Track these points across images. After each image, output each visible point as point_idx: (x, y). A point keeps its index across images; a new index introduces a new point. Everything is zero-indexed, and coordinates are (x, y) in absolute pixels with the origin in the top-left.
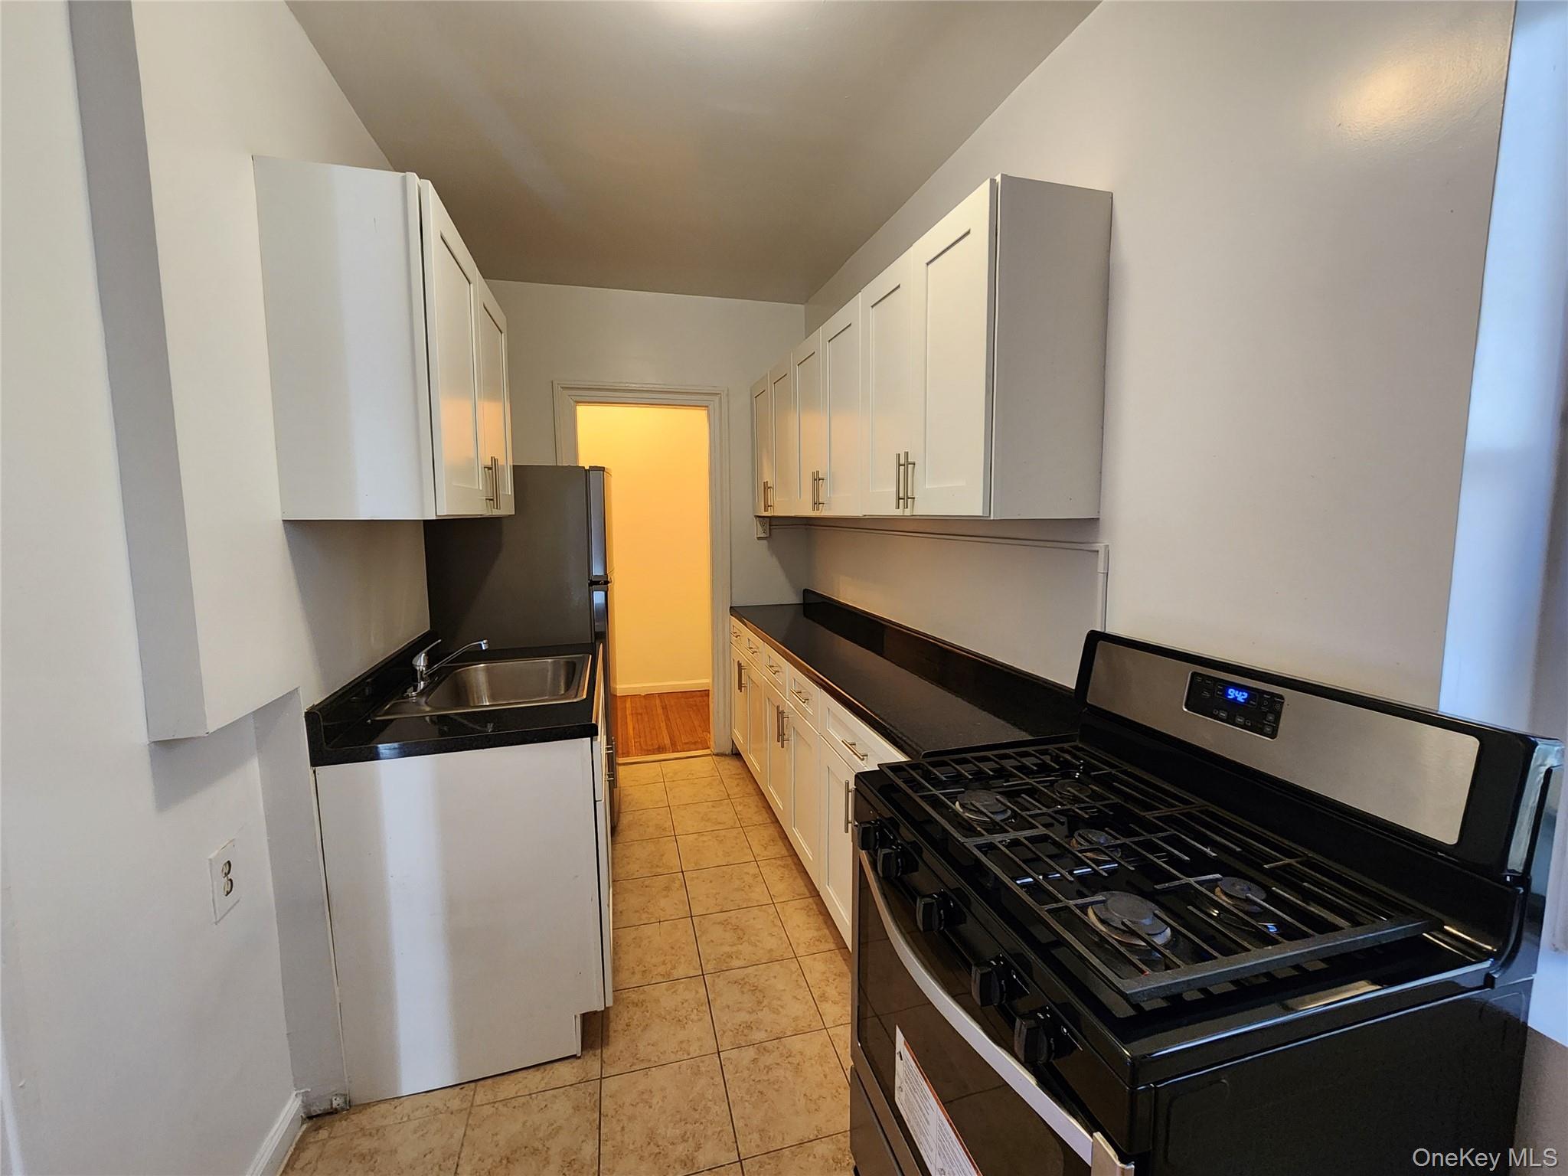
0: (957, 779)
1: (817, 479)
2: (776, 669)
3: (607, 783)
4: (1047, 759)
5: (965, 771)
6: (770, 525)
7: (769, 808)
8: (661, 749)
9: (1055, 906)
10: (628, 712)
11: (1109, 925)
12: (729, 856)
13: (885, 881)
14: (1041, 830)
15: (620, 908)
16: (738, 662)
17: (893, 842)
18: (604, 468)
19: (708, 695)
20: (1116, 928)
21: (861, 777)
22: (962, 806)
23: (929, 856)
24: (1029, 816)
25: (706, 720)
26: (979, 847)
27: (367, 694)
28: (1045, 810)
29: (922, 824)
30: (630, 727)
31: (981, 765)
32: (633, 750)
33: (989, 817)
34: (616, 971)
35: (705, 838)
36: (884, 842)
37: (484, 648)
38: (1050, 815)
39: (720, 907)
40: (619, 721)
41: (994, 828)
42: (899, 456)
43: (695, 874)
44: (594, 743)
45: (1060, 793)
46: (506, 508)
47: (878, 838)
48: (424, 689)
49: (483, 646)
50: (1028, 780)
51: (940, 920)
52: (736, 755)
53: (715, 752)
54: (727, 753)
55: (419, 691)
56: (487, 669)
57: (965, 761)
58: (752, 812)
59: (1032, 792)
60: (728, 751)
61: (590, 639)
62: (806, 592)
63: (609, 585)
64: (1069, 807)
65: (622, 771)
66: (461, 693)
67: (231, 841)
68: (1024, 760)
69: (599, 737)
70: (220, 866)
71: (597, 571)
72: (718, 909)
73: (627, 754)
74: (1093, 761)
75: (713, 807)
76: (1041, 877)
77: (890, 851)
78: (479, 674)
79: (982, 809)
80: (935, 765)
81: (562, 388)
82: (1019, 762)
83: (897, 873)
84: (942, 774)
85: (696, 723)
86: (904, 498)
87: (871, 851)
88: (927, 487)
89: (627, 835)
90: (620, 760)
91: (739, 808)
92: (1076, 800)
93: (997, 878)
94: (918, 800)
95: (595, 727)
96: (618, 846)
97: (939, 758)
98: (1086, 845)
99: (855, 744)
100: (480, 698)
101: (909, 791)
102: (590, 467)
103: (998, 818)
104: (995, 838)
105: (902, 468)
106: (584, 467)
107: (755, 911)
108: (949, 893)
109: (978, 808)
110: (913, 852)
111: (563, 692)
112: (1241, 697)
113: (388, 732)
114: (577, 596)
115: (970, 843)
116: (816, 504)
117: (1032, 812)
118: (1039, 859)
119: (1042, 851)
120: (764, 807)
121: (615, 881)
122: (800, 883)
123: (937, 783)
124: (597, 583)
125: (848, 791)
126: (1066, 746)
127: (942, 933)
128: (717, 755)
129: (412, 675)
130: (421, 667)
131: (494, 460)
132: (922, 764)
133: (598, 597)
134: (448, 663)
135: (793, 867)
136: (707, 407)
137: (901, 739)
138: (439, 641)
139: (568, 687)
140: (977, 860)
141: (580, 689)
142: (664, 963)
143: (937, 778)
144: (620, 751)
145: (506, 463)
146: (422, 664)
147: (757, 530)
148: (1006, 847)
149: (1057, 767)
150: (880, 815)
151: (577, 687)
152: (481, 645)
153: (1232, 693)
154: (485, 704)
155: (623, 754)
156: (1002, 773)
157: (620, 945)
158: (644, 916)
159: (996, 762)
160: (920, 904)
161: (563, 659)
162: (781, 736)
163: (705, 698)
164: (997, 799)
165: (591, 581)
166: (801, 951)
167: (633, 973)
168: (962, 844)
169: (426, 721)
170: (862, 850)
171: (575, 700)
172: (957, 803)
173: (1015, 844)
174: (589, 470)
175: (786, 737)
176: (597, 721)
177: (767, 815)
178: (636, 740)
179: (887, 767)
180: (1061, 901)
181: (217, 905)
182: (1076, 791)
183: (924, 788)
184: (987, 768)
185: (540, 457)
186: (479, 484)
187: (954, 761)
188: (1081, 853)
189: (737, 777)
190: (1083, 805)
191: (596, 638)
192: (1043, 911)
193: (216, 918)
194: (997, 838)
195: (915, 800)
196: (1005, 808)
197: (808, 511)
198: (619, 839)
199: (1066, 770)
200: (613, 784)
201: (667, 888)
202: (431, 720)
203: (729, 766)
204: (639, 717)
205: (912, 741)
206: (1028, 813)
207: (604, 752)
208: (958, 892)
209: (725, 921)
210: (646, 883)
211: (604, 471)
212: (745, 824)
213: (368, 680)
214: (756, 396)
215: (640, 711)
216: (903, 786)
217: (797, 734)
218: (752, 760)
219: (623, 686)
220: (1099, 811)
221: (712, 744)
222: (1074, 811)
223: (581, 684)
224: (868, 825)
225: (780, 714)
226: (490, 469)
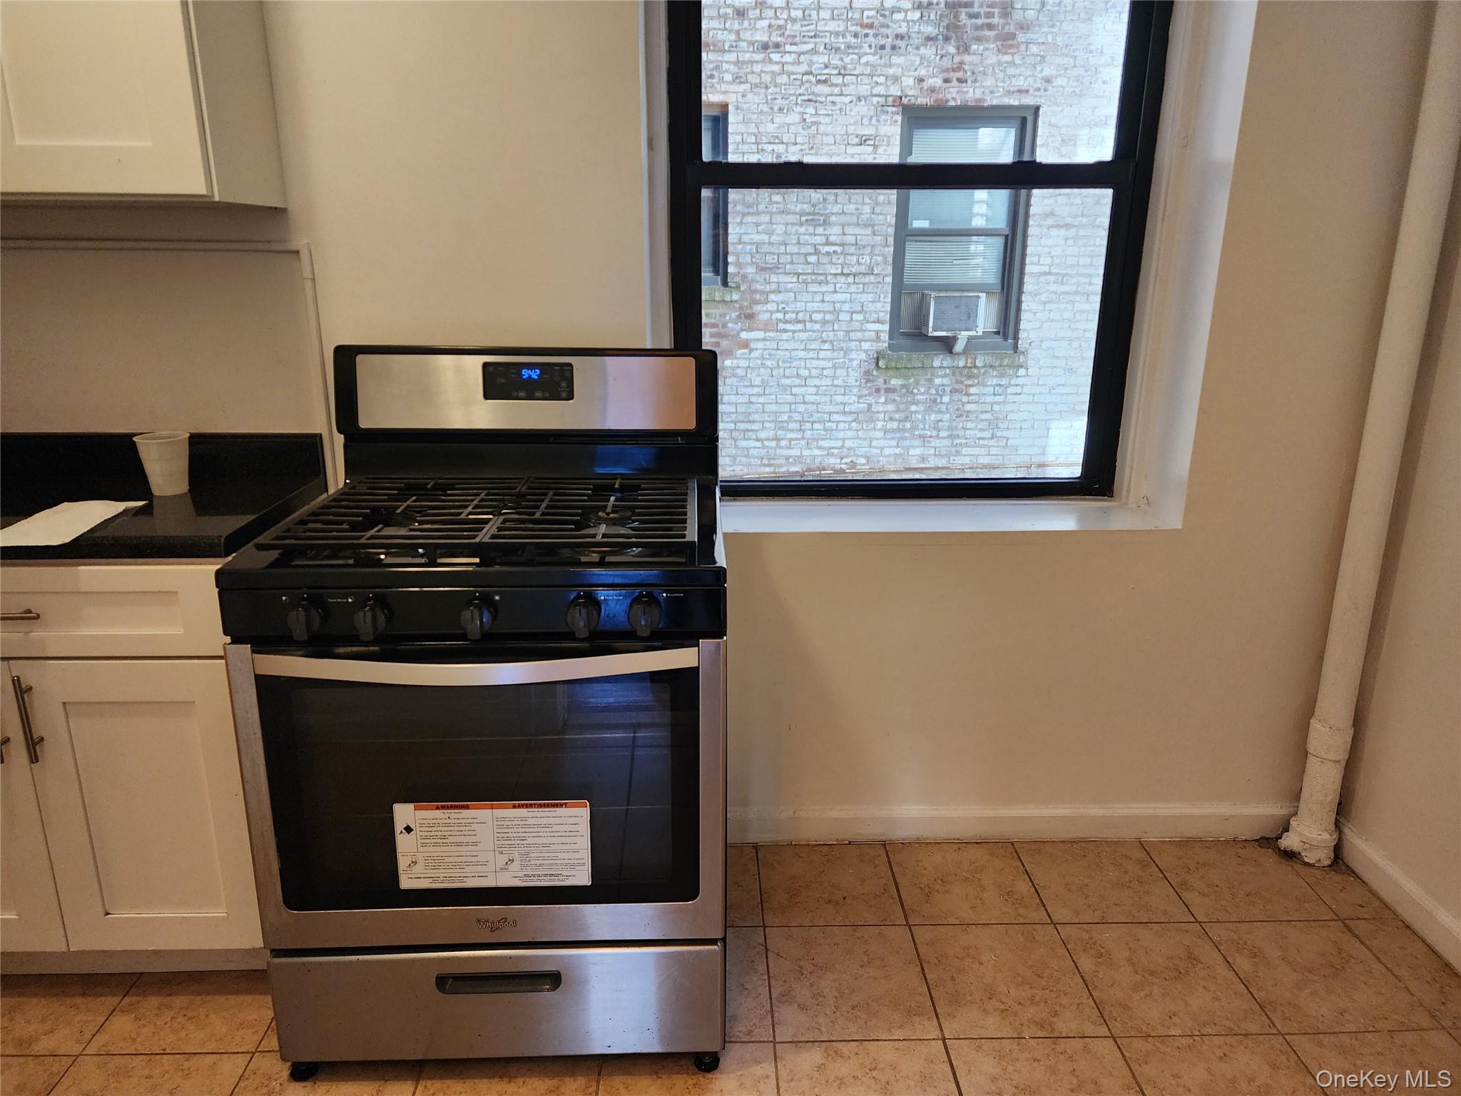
112: (535, 374)
153: (526, 373)
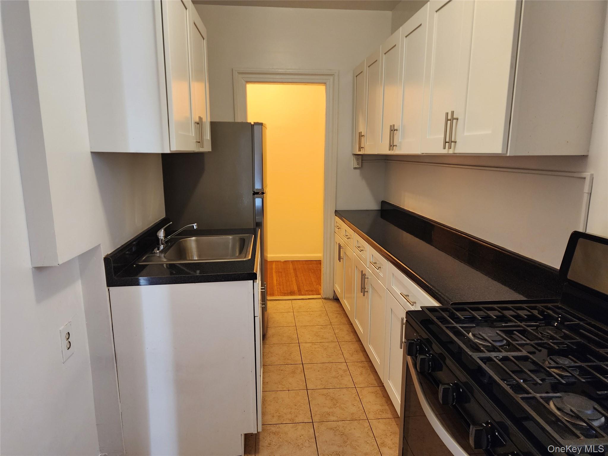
0: (473, 319)
1: (393, 130)
2: (362, 249)
3: (261, 308)
4: (535, 312)
5: (477, 315)
6: (362, 160)
7: (355, 332)
8: (292, 293)
9: (526, 395)
10: (274, 270)
11: (563, 411)
12: (330, 357)
13: (421, 374)
14: (524, 353)
15: (267, 380)
16: (339, 243)
17: (428, 352)
18: (262, 123)
19: (320, 264)
20: (567, 414)
21: (409, 314)
22: (474, 335)
23: (449, 362)
24: (517, 344)
25: (319, 278)
26: (481, 359)
27: (134, 250)
28: (528, 342)
29: (447, 344)
30: (275, 279)
31: (489, 312)
32: (276, 292)
33: (491, 343)
34: (263, 414)
35: (316, 346)
36: (422, 351)
37: (195, 228)
38: (532, 345)
39: (324, 386)
40: (268, 275)
41: (494, 349)
42: (447, 114)
43: (309, 366)
44: (254, 283)
45: (541, 333)
46: (207, 148)
47: (418, 349)
48: (163, 249)
49: (194, 226)
50: (519, 323)
51: (453, 399)
52: (336, 299)
53: (324, 297)
54: (331, 298)
55: (160, 250)
56: (197, 241)
57: (479, 309)
58: (344, 334)
59: (523, 332)
60: (331, 297)
61: (253, 226)
62: (383, 203)
63: (264, 195)
64: (545, 341)
65: (269, 304)
66: (182, 253)
67: (69, 322)
68: (519, 312)
69: (257, 280)
70: (64, 335)
71: (258, 186)
72: (323, 386)
73: (272, 295)
74: (567, 315)
75: (321, 328)
76: (522, 381)
77: (425, 357)
78: (192, 242)
79: (487, 338)
80: (458, 310)
81: (239, 73)
82: (516, 312)
83: (429, 371)
84: (462, 316)
85: (313, 279)
86: (449, 142)
87: (414, 357)
88: (465, 134)
89: (272, 340)
90: (269, 298)
91: (336, 331)
92: (552, 338)
93: (491, 377)
94: (444, 328)
95: (256, 274)
96: (267, 346)
97: (461, 306)
98: (553, 364)
99: (408, 296)
100: (192, 256)
101: (440, 324)
102: (254, 123)
103: (498, 344)
104: (491, 355)
105: (449, 122)
106: (251, 123)
107: (345, 390)
108: (461, 384)
109: (483, 337)
110: (440, 359)
111: (237, 255)
113: (144, 271)
114: (246, 199)
115: (476, 356)
116: (392, 146)
117: (519, 342)
118: (522, 371)
119: (526, 367)
120: (352, 332)
121: (264, 366)
122: (372, 377)
123: (458, 320)
124: (257, 193)
125: (402, 324)
126: (550, 305)
127: (454, 406)
128: (325, 299)
129: (157, 242)
130: (162, 237)
131: (200, 118)
132: (450, 309)
133: (258, 202)
134: (175, 236)
135: (368, 368)
136: (325, 83)
137: (437, 293)
138: (171, 223)
139: (241, 252)
140: (480, 367)
141: (248, 253)
142: (290, 413)
143: (458, 318)
144: (269, 293)
145: (207, 121)
146: (162, 235)
147: (353, 163)
148: (499, 360)
149: (541, 317)
150: (420, 336)
151: (245, 253)
152: (193, 226)
154: (195, 259)
155: (270, 294)
156: (502, 318)
157: (266, 400)
158: (280, 386)
159: (499, 312)
160: (441, 388)
161: (238, 236)
162: (363, 290)
163: (319, 265)
164: (497, 333)
165: (254, 192)
166: (370, 416)
167: (273, 416)
168: (471, 356)
169: (164, 267)
170: (408, 355)
171: (244, 260)
172: (470, 334)
173: (505, 359)
174: (253, 125)
175: (366, 290)
176: (257, 271)
177: (353, 337)
178: (278, 287)
179: (427, 309)
180: (531, 393)
181: (64, 353)
182: (553, 333)
183: (450, 323)
184: (492, 314)
185: (226, 117)
186: (192, 133)
187: (471, 309)
188: (549, 368)
189: (336, 312)
190: (555, 341)
191: (256, 226)
192: (518, 397)
193: (63, 360)
194: (493, 355)
195: (442, 329)
196: (501, 339)
197: (385, 151)
198: (267, 342)
199: (548, 320)
200: (264, 310)
201: (294, 372)
202: (166, 266)
203: (332, 306)
204: (280, 274)
205: (445, 295)
206: (517, 342)
207: (260, 290)
208: (466, 384)
209: (327, 394)
210: (282, 368)
211: (262, 125)
212: (340, 340)
213: (134, 243)
214: (358, 75)
215: (281, 270)
216: (435, 320)
217: (373, 288)
218: (346, 303)
219: (271, 256)
220: (568, 346)
221: (322, 292)
222: (549, 344)
223: (248, 250)
224: (413, 342)
225: (363, 276)
226: (198, 123)
